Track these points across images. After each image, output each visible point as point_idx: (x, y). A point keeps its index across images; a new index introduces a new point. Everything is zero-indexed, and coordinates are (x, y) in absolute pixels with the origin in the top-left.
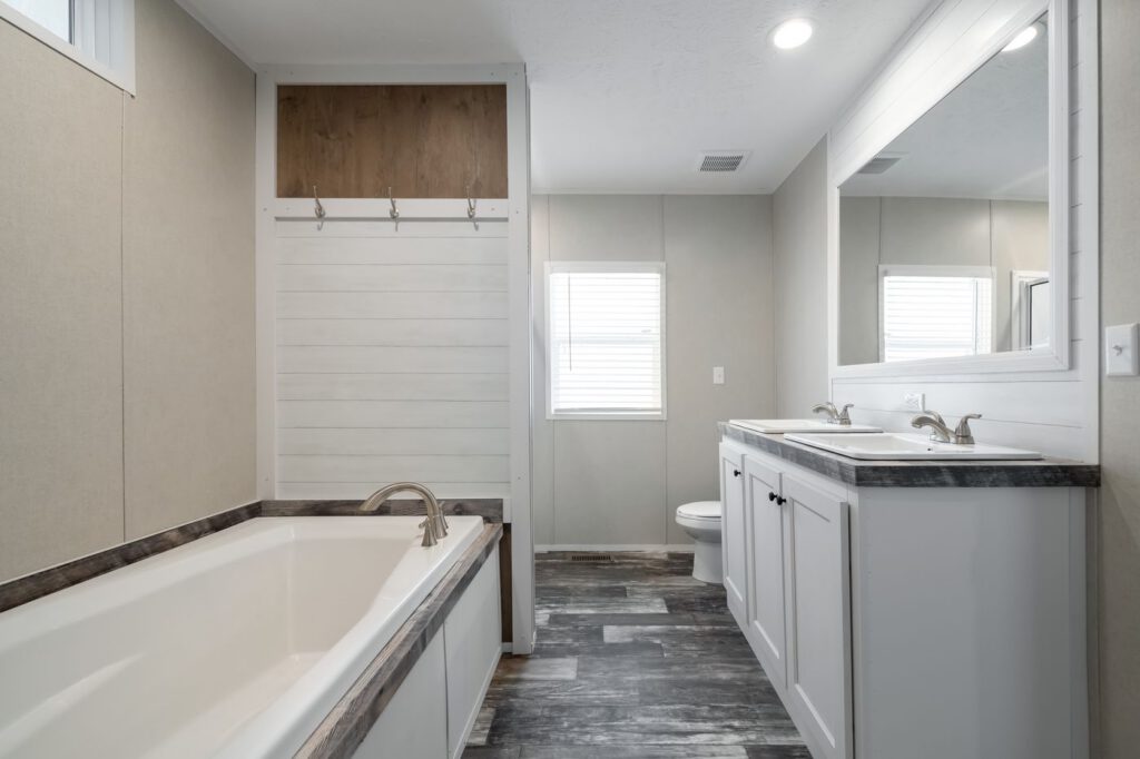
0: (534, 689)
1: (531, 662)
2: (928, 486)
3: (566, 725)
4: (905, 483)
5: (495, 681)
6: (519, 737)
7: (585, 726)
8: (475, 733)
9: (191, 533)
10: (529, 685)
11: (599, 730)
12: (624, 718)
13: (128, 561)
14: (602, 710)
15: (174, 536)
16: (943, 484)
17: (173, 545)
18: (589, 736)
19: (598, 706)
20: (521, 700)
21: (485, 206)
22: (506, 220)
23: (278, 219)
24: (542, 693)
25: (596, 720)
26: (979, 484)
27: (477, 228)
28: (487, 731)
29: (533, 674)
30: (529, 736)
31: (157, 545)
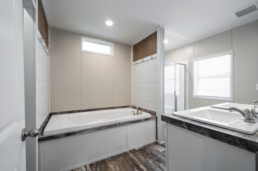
0: (152, 149)
1: (158, 145)
2: (179, 126)
3: (149, 156)
4: (172, 123)
5: (149, 145)
6: (141, 153)
7: (151, 158)
8: (137, 148)
9: (120, 107)
10: (153, 148)
11: (152, 160)
12: (159, 162)
13: (112, 109)
14: (157, 159)
15: (118, 107)
16: (184, 127)
17: (118, 108)
18: (149, 160)
19: (157, 158)
20: (148, 149)
21: (154, 56)
22: (156, 58)
23: (133, 65)
24: (152, 150)
25: (154, 159)
26: (196, 131)
27: (153, 60)
28: (139, 149)
29: (156, 147)
30: (142, 153)
31: (115, 108)
